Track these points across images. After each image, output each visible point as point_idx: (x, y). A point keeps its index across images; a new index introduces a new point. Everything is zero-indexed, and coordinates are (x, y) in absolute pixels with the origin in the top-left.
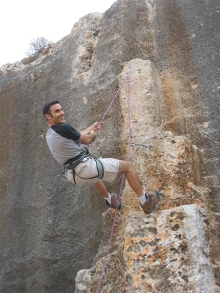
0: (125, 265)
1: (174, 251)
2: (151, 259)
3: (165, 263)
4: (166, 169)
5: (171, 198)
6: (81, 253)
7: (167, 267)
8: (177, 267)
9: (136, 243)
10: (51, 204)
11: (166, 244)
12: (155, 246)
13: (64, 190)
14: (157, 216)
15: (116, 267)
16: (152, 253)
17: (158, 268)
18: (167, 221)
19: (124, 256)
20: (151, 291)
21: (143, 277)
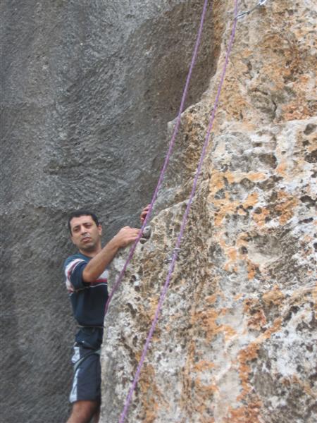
0: (210, 226)
1: (308, 203)
2: (262, 216)
3: (289, 224)
4: (301, 39)
5: (308, 97)
6: (122, 199)
7: (292, 233)
8: (312, 235)
9: (234, 184)
10: (66, 100)
11: (293, 188)
12: (271, 191)
13: (93, 73)
14: (279, 133)
15: (190, 229)
16: (265, 204)
17: (274, 235)
18: (298, 142)
19: (209, 208)
20: (258, 278)
21: (244, 250)
